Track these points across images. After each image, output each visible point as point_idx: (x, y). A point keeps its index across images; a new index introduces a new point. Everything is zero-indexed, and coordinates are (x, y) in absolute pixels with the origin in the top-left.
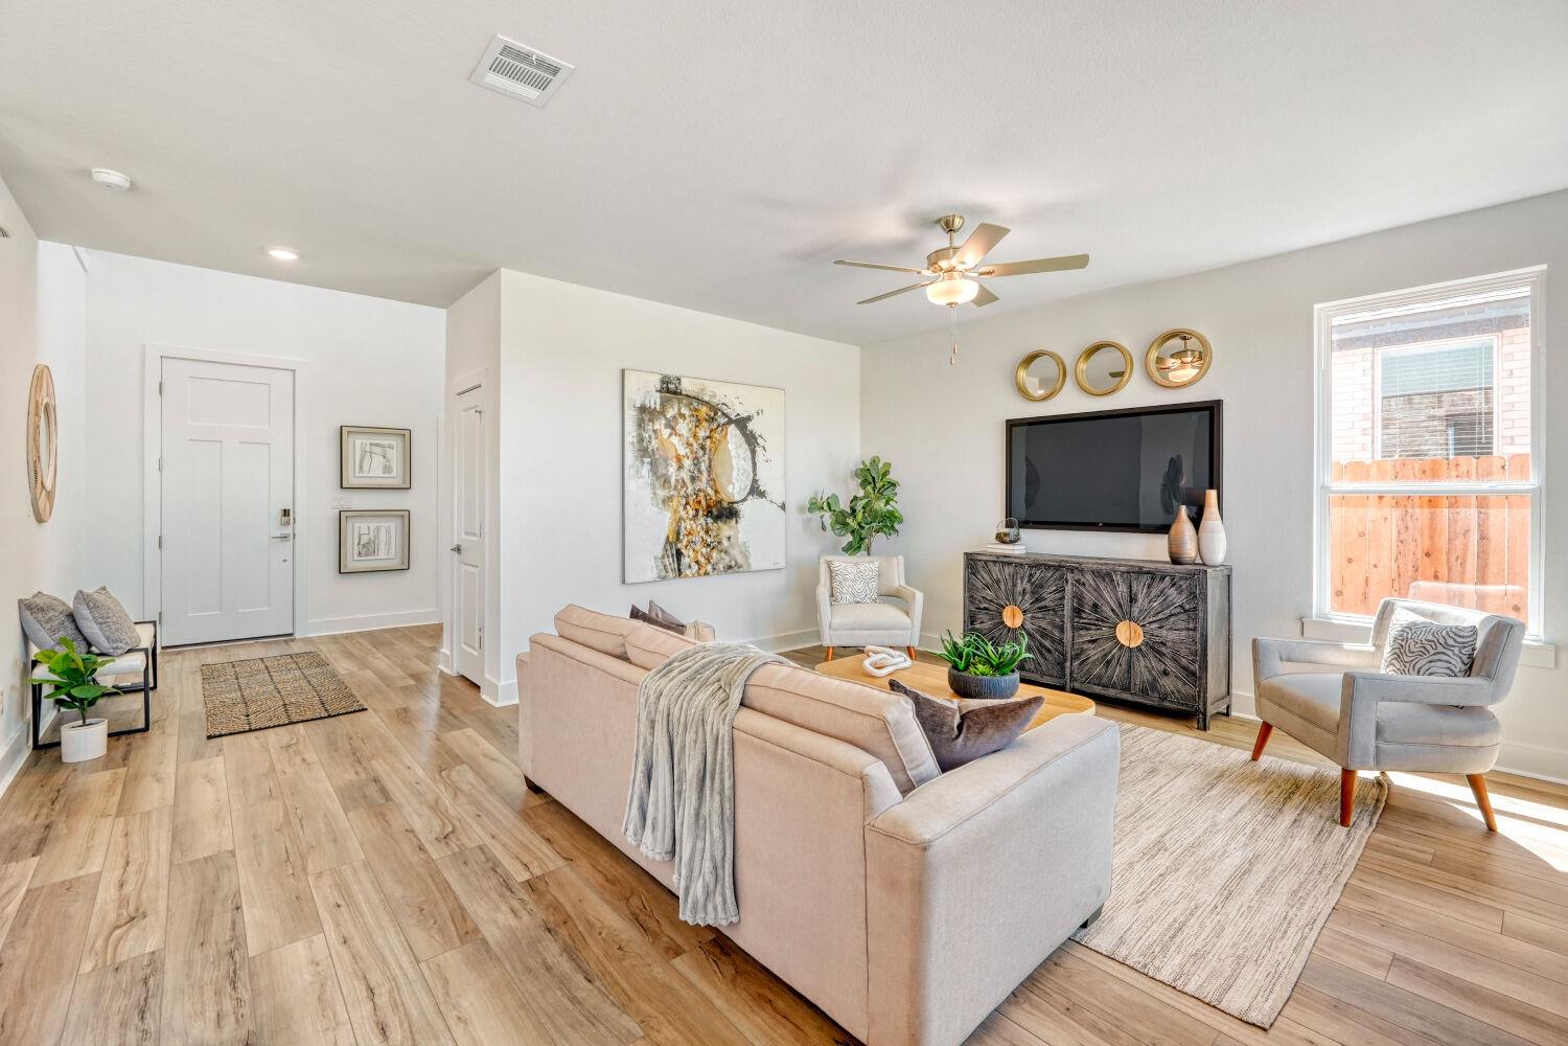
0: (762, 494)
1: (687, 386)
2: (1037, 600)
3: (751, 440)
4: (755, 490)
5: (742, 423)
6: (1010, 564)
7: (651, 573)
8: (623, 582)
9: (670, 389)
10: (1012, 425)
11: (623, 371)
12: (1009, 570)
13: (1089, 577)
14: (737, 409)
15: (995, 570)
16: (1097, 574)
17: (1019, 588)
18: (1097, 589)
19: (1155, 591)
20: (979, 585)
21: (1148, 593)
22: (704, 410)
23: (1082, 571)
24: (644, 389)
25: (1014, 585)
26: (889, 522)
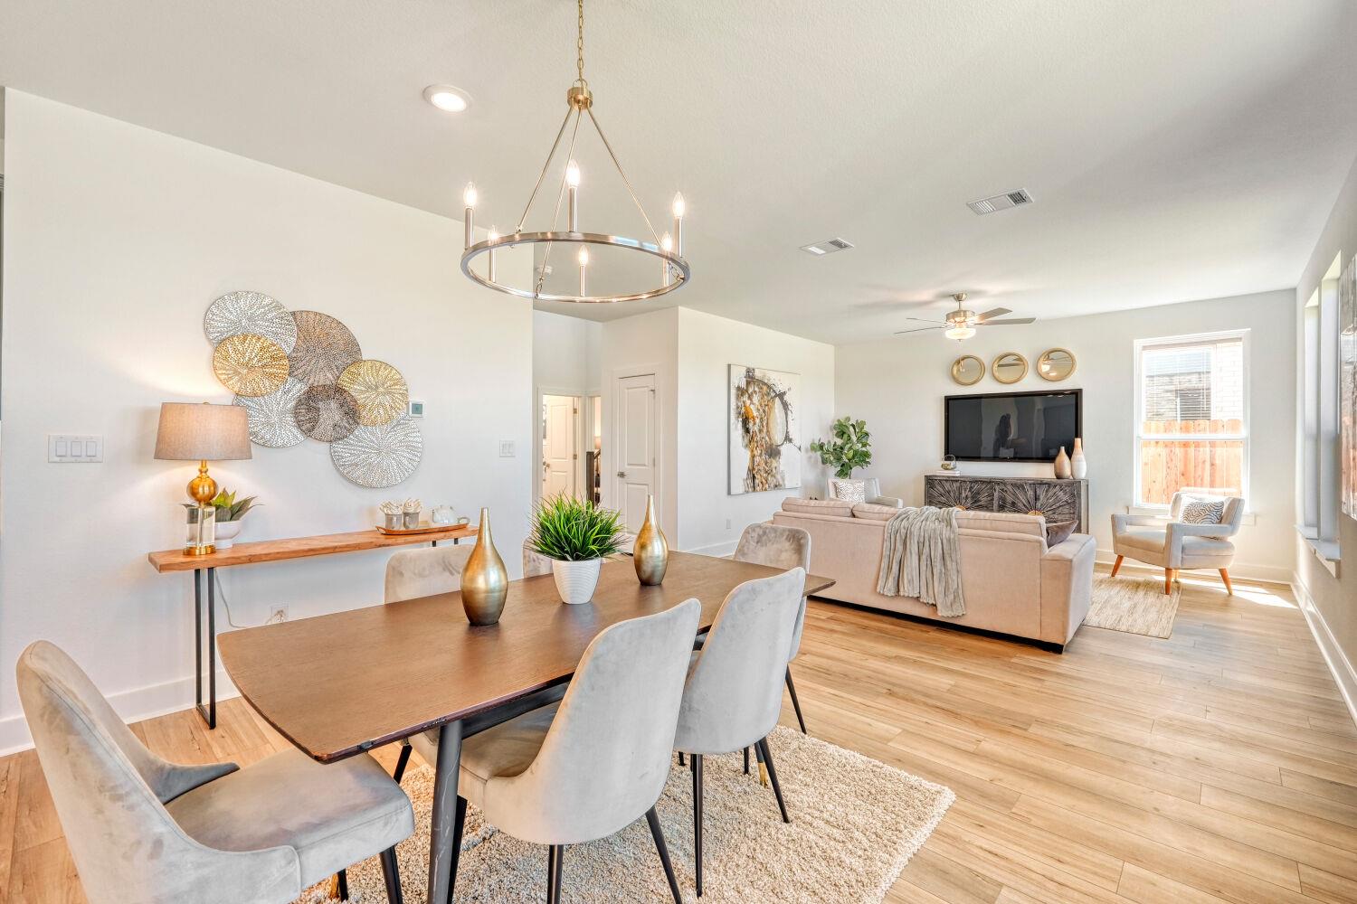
0: (790, 441)
1: (758, 374)
2: (976, 502)
3: (785, 406)
4: (788, 439)
5: (781, 396)
6: (957, 481)
7: (741, 490)
8: (729, 493)
9: (750, 378)
10: (949, 400)
11: (729, 366)
12: (956, 485)
13: (1009, 487)
14: (780, 388)
15: (947, 486)
16: (1015, 485)
17: (964, 495)
18: (1015, 494)
19: (1050, 494)
20: (935, 494)
21: (1047, 494)
22: (765, 388)
23: (1005, 484)
24: (739, 379)
25: (960, 494)
26: (862, 458)
